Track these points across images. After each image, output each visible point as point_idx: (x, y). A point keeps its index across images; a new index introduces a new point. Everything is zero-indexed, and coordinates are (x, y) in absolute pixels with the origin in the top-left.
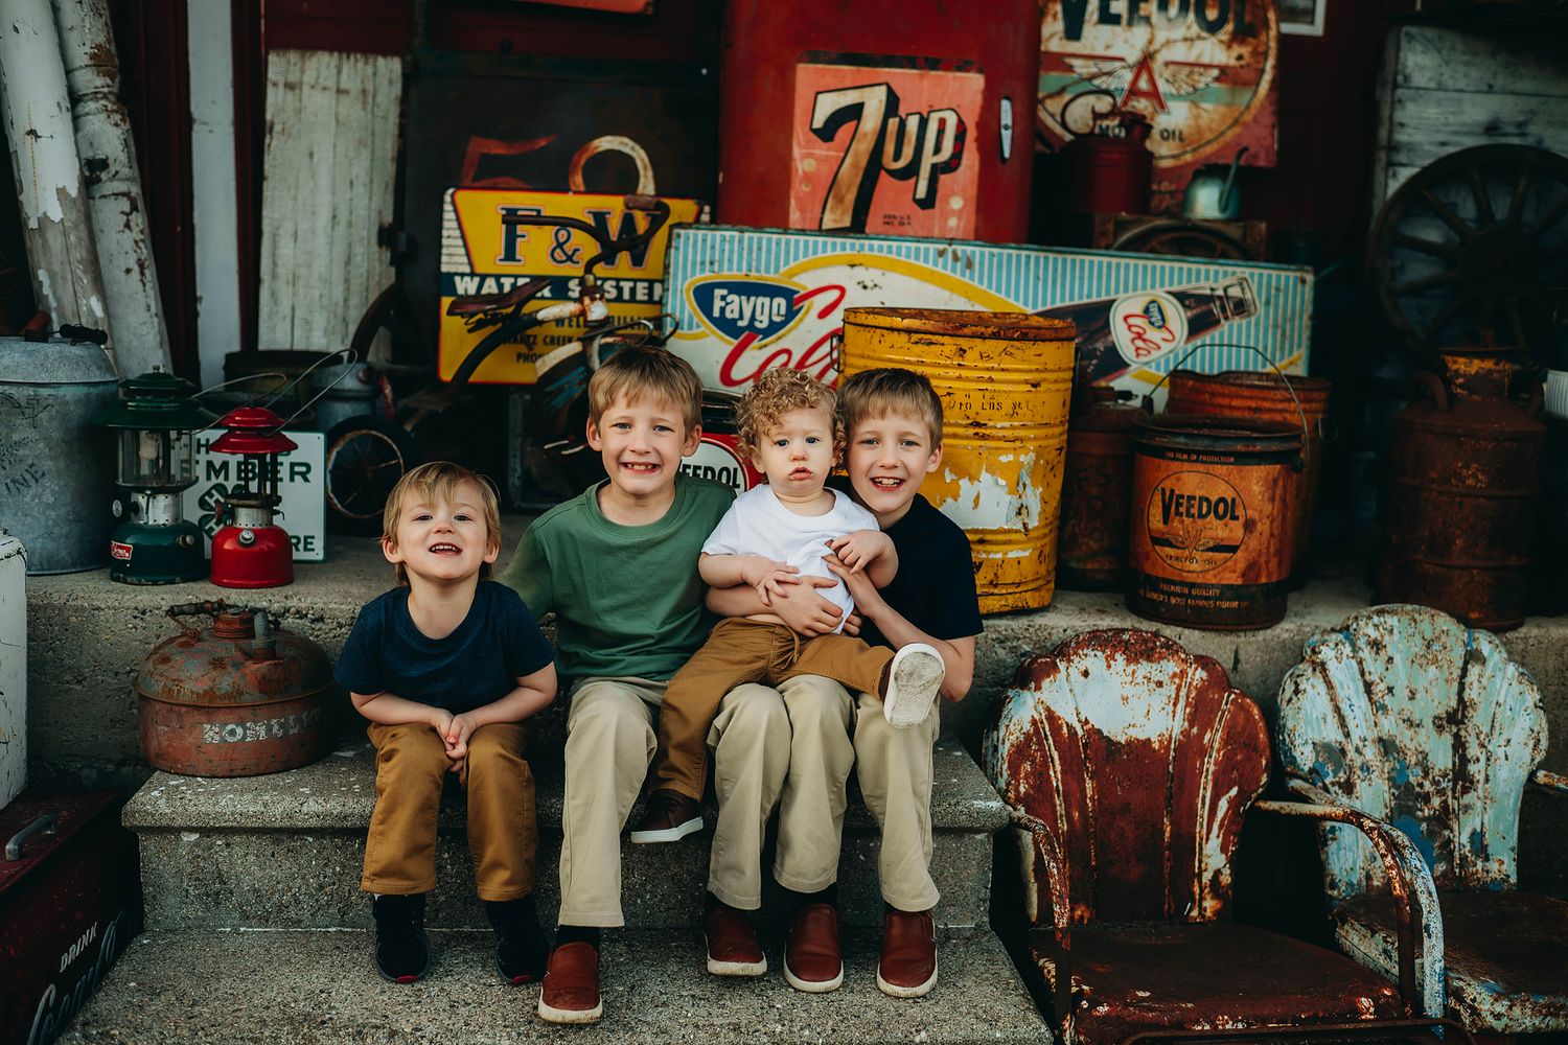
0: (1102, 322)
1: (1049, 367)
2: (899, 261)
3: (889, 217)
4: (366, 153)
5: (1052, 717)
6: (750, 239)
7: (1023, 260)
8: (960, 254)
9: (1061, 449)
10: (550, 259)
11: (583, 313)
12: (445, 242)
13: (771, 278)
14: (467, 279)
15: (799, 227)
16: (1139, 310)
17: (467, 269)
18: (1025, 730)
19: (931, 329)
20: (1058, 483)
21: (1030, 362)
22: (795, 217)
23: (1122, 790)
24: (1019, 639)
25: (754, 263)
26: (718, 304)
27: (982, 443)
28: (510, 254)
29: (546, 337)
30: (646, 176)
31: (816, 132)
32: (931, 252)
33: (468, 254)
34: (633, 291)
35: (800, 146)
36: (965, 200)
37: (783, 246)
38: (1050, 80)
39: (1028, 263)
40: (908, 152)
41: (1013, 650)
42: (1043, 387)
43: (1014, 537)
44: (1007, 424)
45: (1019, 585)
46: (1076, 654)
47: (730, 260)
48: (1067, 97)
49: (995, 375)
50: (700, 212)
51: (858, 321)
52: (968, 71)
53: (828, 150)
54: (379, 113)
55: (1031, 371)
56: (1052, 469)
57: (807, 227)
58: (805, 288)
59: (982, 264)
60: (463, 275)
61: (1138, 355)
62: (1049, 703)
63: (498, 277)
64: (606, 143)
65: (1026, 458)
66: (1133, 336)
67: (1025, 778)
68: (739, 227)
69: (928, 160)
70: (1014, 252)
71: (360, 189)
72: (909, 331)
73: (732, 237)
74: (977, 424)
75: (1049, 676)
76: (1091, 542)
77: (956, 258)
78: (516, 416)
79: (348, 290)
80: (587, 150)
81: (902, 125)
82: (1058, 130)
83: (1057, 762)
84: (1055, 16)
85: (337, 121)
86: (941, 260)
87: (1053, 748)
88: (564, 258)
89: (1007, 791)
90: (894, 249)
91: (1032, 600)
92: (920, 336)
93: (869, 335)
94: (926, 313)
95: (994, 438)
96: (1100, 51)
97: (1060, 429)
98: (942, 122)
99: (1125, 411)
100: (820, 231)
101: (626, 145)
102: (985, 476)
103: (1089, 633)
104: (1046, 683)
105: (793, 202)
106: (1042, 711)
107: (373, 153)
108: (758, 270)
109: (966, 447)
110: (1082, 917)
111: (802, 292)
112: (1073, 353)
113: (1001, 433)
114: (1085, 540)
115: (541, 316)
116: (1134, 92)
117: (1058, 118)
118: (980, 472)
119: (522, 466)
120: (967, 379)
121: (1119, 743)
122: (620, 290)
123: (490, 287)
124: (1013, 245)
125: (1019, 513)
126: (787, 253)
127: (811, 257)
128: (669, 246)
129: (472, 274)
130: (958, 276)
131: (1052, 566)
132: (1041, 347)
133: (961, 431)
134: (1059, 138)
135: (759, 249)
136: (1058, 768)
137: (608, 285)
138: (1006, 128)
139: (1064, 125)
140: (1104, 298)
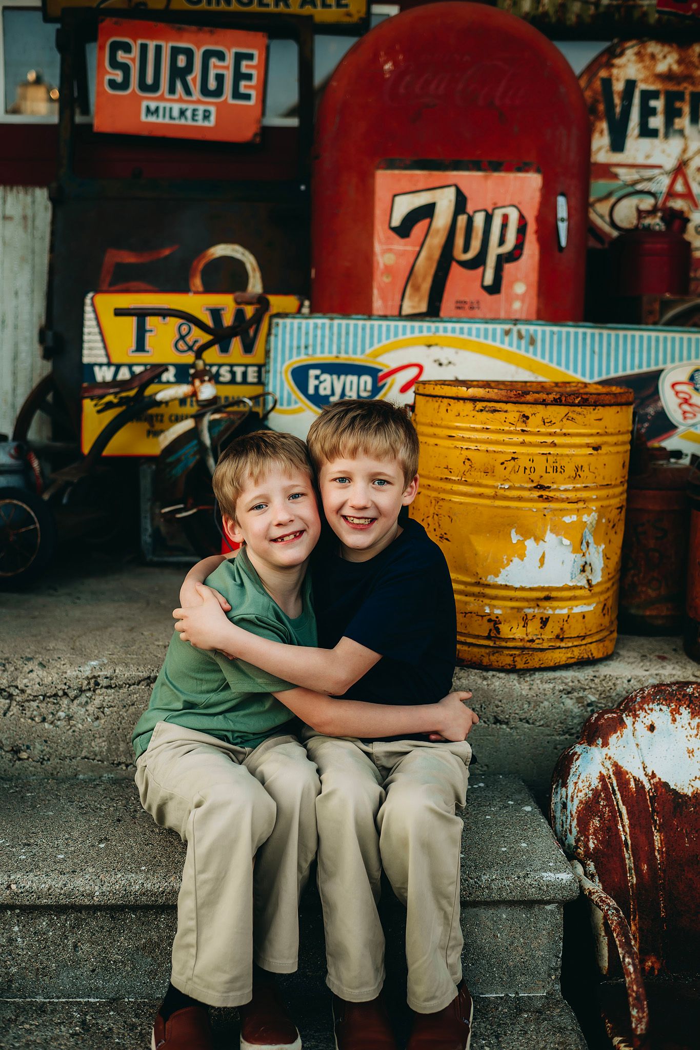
0: (651, 390)
1: (609, 430)
2: (470, 341)
3: (461, 302)
4: (27, 268)
5: (619, 772)
6: (340, 326)
7: (580, 337)
8: (523, 333)
9: (621, 508)
10: (173, 349)
11: (194, 394)
12: (86, 337)
13: (358, 358)
14: (105, 368)
15: (381, 313)
16: (684, 377)
17: (104, 360)
18: (593, 787)
19: (495, 398)
20: (618, 540)
21: (591, 426)
22: (378, 305)
23: (690, 842)
24: (585, 690)
25: (343, 347)
26: (312, 383)
27: (546, 505)
28: (140, 346)
29: (171, 416)
30: (254, 277)
31: (394, 229)
32: (499, 332)
33: (105, 347)
34: (245, 374)
35: (380, 242)
36: (528, 286)
37: (368, 331)
38: (599, 187)
39: (584, 339)
40: (476, 245)
41: (580, 700)
42: (604, 450)
43: (578, 593)
44: (570, 486)
45: (584, 638)
46: (642, 708)
47: (322, 344)
48: (613, 200)
49: (557, 440)
50: (301, 306)
51: (427, 392)
52: (527, 171)
53: (405, 245)
54: (38, 234)
55: (592, 435)
56: (613, 527)
57: (389, 313)
58: (387, 366)
59: (543, 341)
60: (101, 365)
61: (685, 418)
62: (616, 758)
63: (130, 366)
64: (220, 250)
65: (589, 518)
66: (680, 401)
67: (594, 834)
68: (329, 315)
69: (494, 251)
70: (572, 330)
71: (23, 298)
72: (474, 400)
73: (324, 324)
74: (541, 487)
75: (615, 732)
76: (650, 591)
77: (520, 336)
78: (146, 483)
79: (15, 381)
80: (204, 257)
81: (470, 221)
82: (607, 228)
83: (625, 816)
84: (601, 132)
85: (4, 243)
86: (507, 339)
87: (620, 802)
88: (185, 348)
89: (577, 847)
90: (466, 331)
91: (596, 651)
92: (484, 404)
93: (437, 405)
94: (493, 385)
95: (557, 500)
96: (641, 160)
97: (618, 490)
98: (505, 218)
99: (678, 470)
100: (400, 317)
101: (237, 251)
102: (550, 537)
103: (654, 686)
104: (613, 739)
105: (376, 292)
106: (610, 767)
107: (33, 267)
108: (347, 352)
109: (530, 509)
110: (652, 968)
111: (386, 370)
112: (631, 417)
113: (564, 495)
114: (644, 589)
115: (159, 397)
116: (671, 194)
117: (607, 219)
118: (545, 532)
119: (152, 526)
120: (531, 444)
121: (686, 795)
122: (233, 374)
123: (124, 374)
124: (571, 323)
125: (583, 571)
126: (372, 336)
127: (392, 339)
128: (269, 334)
129: (109, 364)
130: (523, 352)
131: (614, 616)
132: (601, 412)
133: (526, 494)
134: (608, 235)
135: (347, 334)
136: (626, 822)
137: (224, 371)
138: (562, 220)
139: (613, 224)
140: (653, 368)
